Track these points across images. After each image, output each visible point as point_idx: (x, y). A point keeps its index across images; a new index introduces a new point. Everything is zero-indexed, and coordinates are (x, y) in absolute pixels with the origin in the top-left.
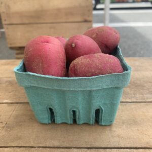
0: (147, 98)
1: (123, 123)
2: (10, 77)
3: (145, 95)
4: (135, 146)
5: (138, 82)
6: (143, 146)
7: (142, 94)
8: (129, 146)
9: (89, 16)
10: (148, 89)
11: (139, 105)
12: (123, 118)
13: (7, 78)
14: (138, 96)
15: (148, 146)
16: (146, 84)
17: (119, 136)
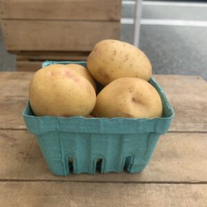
0: (189, 128)
1: (162, 156)
2: (22, 96)
3: (186, 124)
4: (175, 181)
5: (179, 108)
6: (184, 181)
7: (183, 123)
8: (169, 180)
9: (116, 14)
10: (190, 116)
11: (179, 135)
12: (162, 150)
13: (17, 96)
14: (178, 125)
15: (188, 181)
16: (187, 111)
17: (157, 170)
